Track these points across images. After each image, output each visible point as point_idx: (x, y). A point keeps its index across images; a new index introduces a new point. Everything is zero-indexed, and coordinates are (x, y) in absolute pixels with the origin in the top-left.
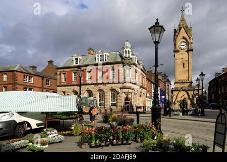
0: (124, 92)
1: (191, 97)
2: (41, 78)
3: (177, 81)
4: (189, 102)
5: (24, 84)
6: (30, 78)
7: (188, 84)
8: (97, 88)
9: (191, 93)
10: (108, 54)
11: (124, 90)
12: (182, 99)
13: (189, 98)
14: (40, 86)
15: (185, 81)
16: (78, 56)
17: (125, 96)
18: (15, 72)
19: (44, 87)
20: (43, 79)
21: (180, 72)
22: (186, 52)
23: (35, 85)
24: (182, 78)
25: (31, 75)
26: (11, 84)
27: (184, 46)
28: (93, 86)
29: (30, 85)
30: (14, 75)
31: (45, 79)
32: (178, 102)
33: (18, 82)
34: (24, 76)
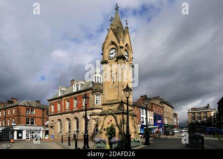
0: (94, 119)
1: (119, 122)
2: (41, 110)
3: (105, 103)
4: (117, 130)
5: (27, 115)
6: (31, 110)
7: (118, 105)
8: (73, 116)
9: (119, 117)
10: (81, 82)
11: (94, 117)
12: (109, 126)
13: (117, 125)
14: (41, 117)
15: (115, 102)
16: (61, 88)
17: (96, 123)
18: (19, 107)
19: (44, 117)
20: (43, 111)
21: (109, 90)
22: (115, 61)
23: (36, 116)
24: (111, 98)
25: (32, 108)
26: (16, 116)
27: (114, 55)
28: (70, 114)
29: (32, 116)
30: (18, 109)
31: (45, 111)
32: (104, 130)
33: (21, 114)
34: (27, 109)
